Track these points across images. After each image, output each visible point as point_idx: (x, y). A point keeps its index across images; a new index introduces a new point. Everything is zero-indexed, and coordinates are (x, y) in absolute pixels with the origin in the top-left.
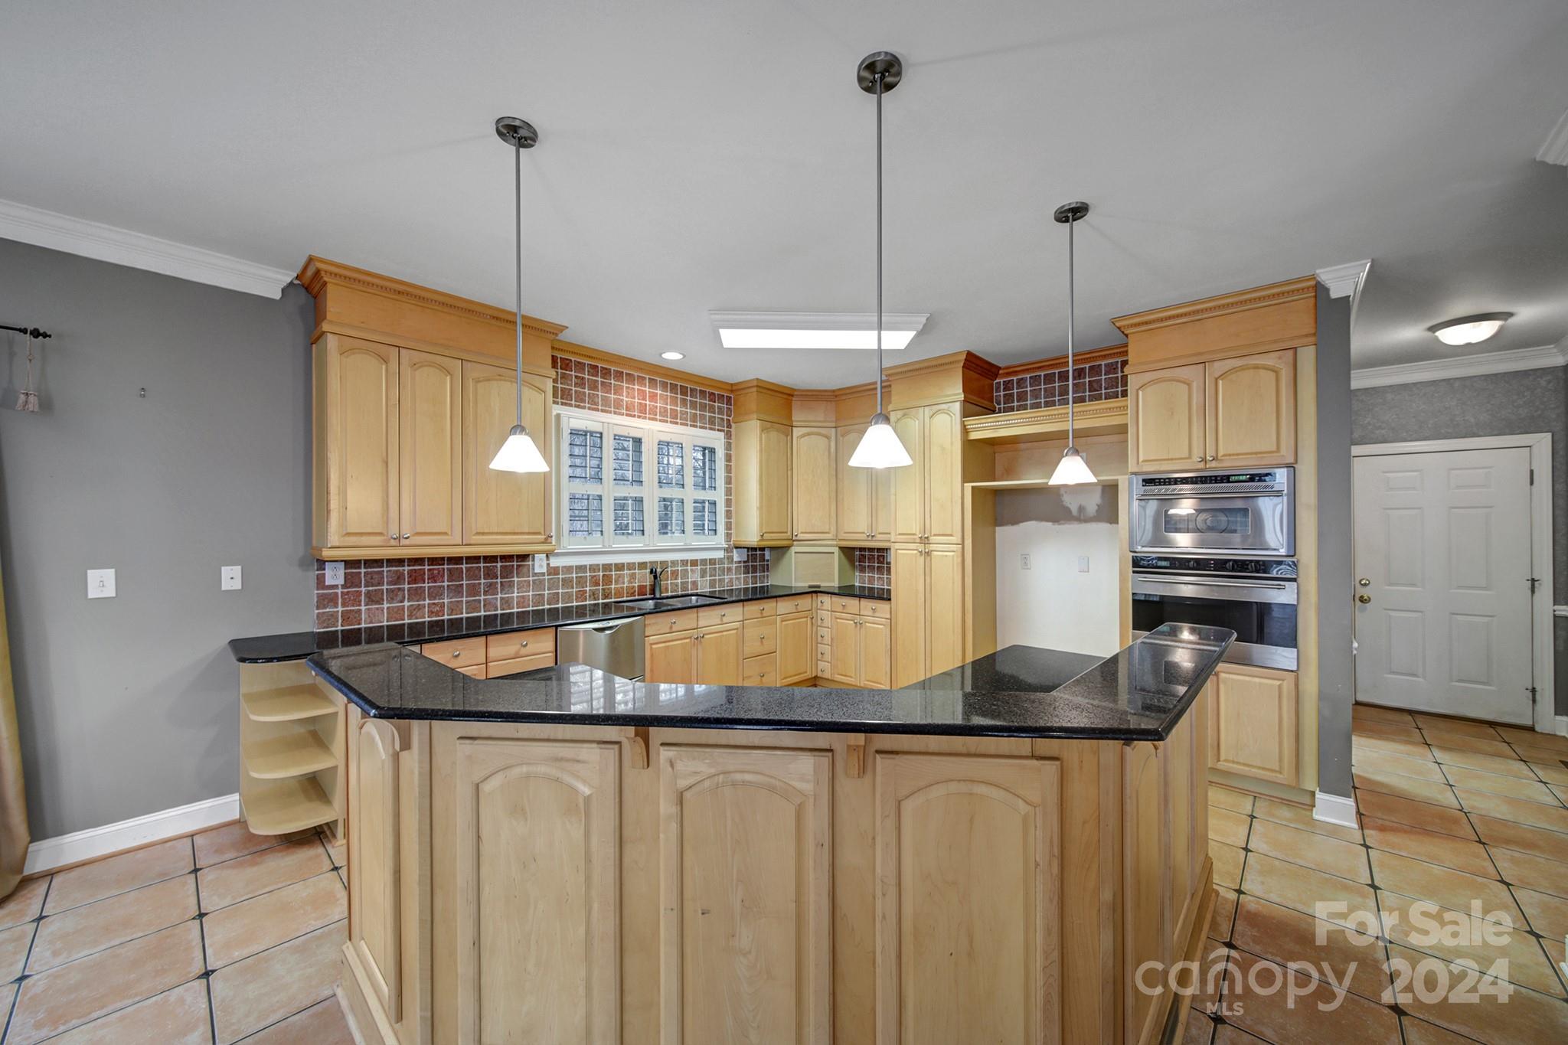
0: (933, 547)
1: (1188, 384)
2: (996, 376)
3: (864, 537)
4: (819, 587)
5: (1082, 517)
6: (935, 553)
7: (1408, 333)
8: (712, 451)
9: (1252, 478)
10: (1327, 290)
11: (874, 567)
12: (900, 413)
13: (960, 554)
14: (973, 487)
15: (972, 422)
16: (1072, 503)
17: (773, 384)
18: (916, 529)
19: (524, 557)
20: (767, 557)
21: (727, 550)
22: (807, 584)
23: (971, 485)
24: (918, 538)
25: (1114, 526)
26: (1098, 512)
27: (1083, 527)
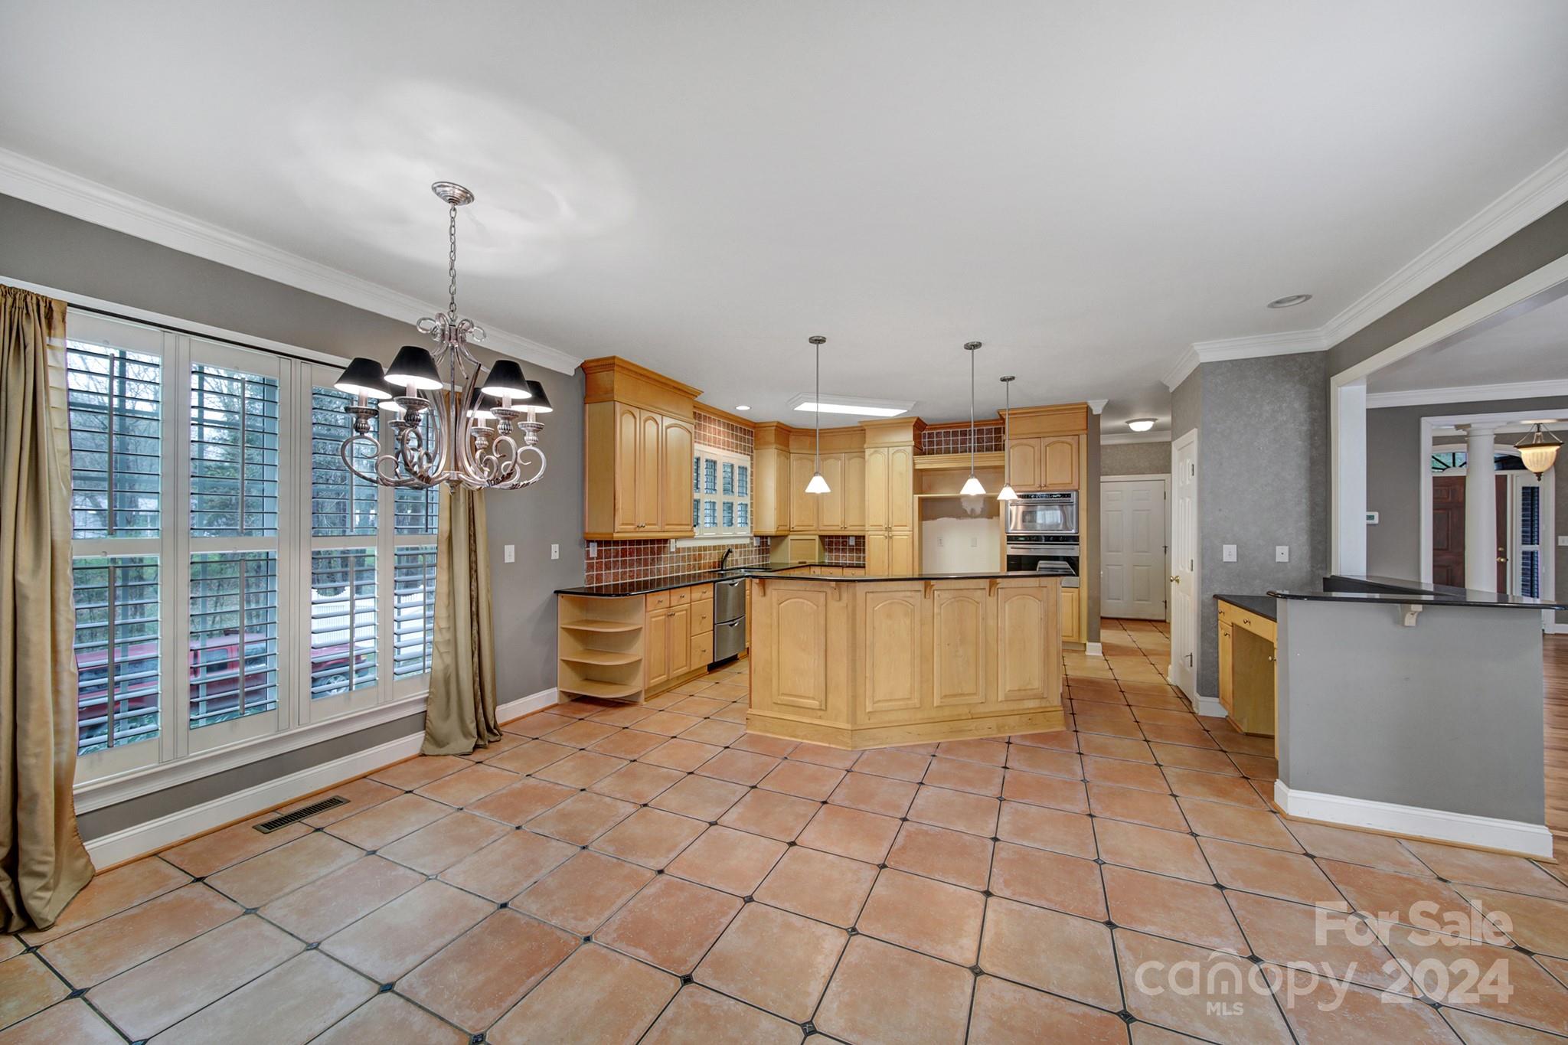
0: (894, 533)
1: (1033, 448)
2: (924, 429)
3: (839, 528)
4: (805, 563)
5: (973, 515)
6: (895, 537)
7: (1120, 423)
8: (746, 469)
9: (1062, 495)
10: (1091, 410)
11: (839, 549)
12: (872, 450)
13: (911, 536)
14: (919, 498)
15: (919, 459)
16: (968, 508)
17: (783, 425)
18: (882, 522)
19: (666, 541)
20: (769, 544)
21: (751, 538)
22: (797, 562)
23: (918, 496)
24: (883, 528)
25: (990, 520)
26: (982, 512)
27: (974, 521)
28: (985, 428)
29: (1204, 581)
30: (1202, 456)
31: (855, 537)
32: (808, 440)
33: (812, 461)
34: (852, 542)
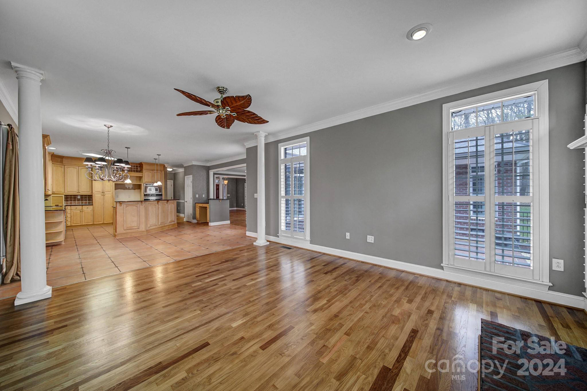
0: (105, 194)
1: (151, 173)
3: (76, 192)
13: (112, 195)
16: (127, 187)
23: (115, 183)
24: (101, 192)
25: (135, 190)
26: (132, 188)
27: (129, 190)
29: (194, 201)
30: (193, 180)
31: (81, 195)
32: (59, 159)
33: (62, 167)
34: (79, 197)
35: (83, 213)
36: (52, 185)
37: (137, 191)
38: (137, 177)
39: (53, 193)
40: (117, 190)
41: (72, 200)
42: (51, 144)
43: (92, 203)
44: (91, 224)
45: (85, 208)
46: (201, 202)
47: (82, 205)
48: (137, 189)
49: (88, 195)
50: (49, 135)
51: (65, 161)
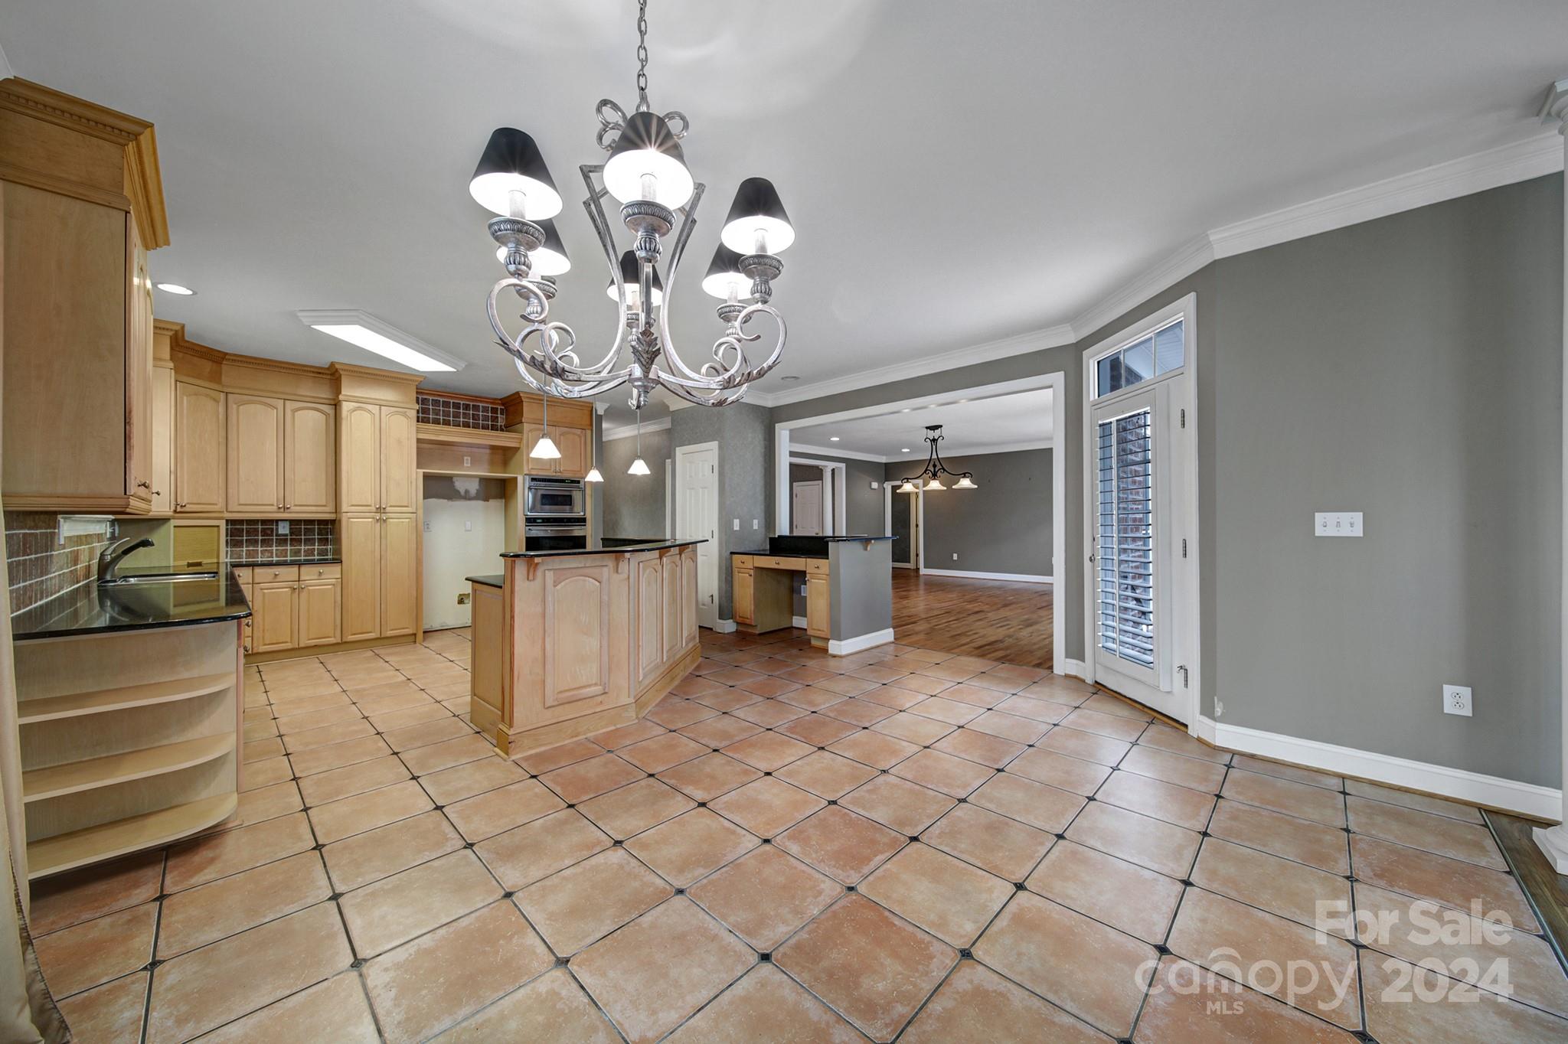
0: (390, 515)
3: (274, 509)
5: (467, 497)
6: (391, 520)
9: (573, 482)
12: (351, 403)
13: (414, 520)
14: (423, 473)
16: (461, 489)
23: (422, 471)
24: (374, 509)
25: (486, 502)
26: (477, 493)
27: (468, 502)
28: (481, 405)
29: (724, 544)
30: (721, 461)
31: (292, 522)
32: (207, 366)
33: (217, 401)
34: (284, 529)
35: (304, 595)
36: (175, 473)
37: (496, 504)
38: (493, 448)
39: (179, 511)
40: (429, 500)
41: (256, 541)
42: (167, 243)
43: (338, 551)
44: (332, 640)
45: (309, 573)
46: (747, 550)
47: (299, 564)
48: (496, 497)
49: (320, 522)
50: (151, 126)
51: (228, 373)
